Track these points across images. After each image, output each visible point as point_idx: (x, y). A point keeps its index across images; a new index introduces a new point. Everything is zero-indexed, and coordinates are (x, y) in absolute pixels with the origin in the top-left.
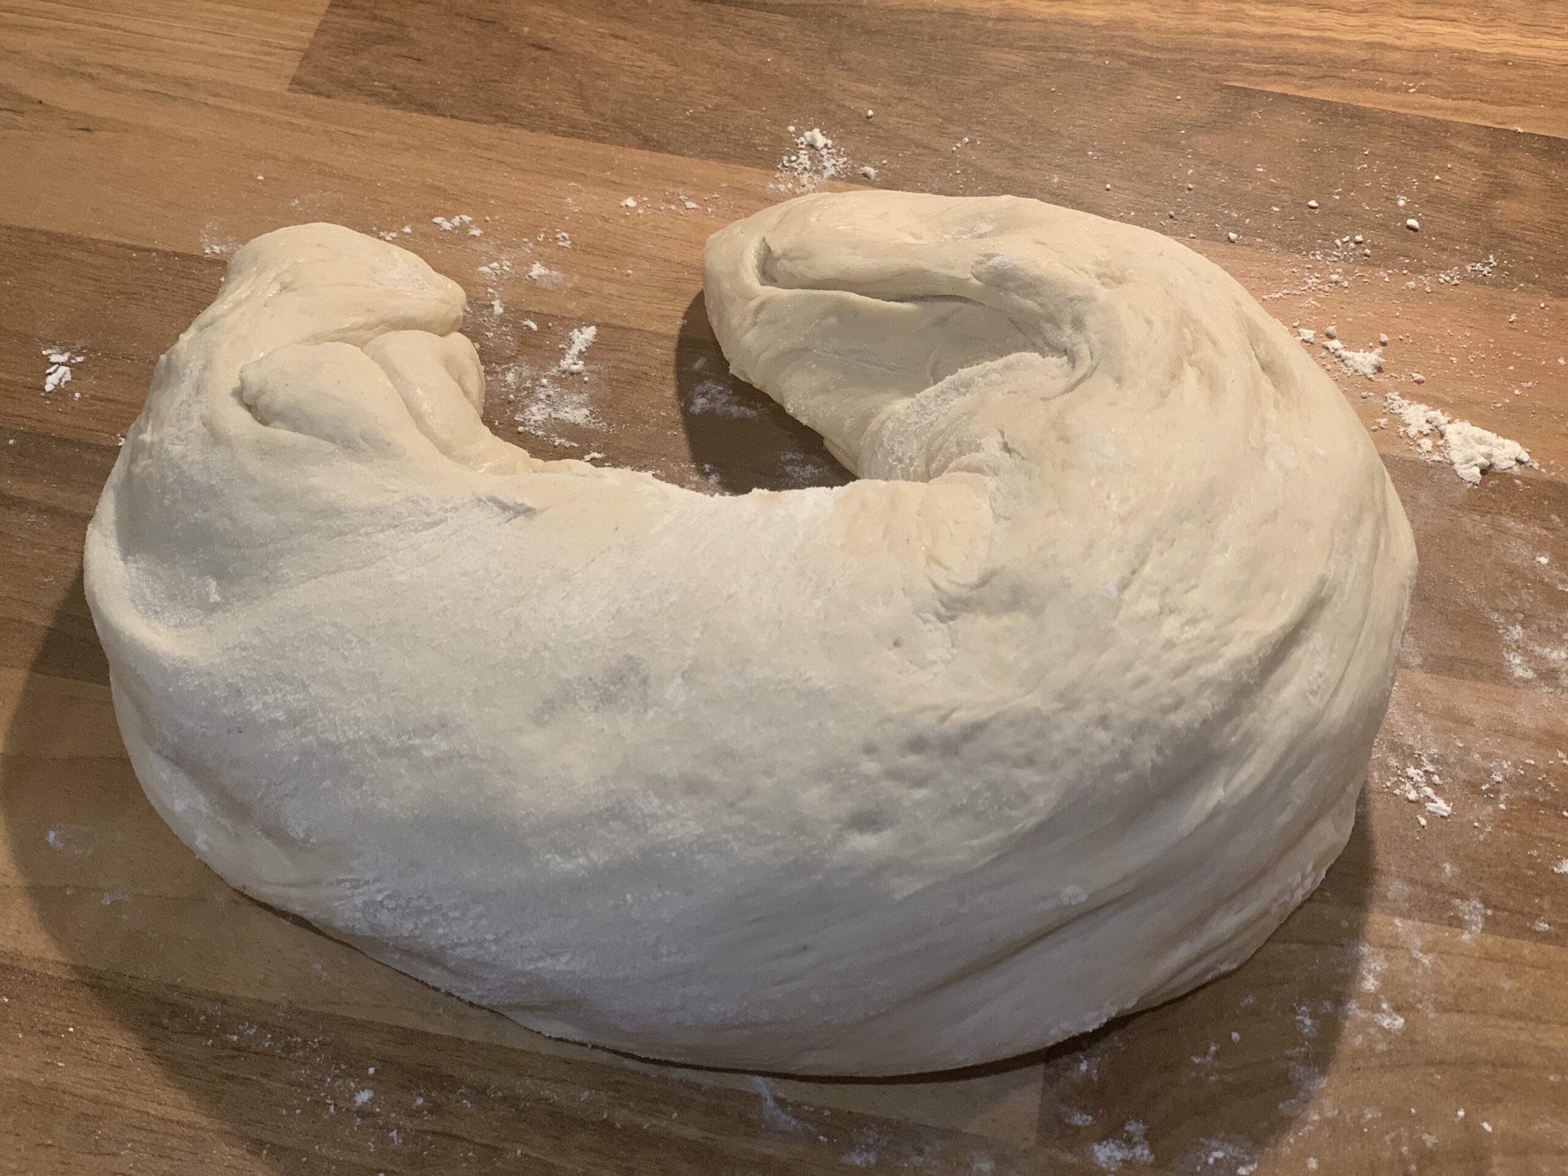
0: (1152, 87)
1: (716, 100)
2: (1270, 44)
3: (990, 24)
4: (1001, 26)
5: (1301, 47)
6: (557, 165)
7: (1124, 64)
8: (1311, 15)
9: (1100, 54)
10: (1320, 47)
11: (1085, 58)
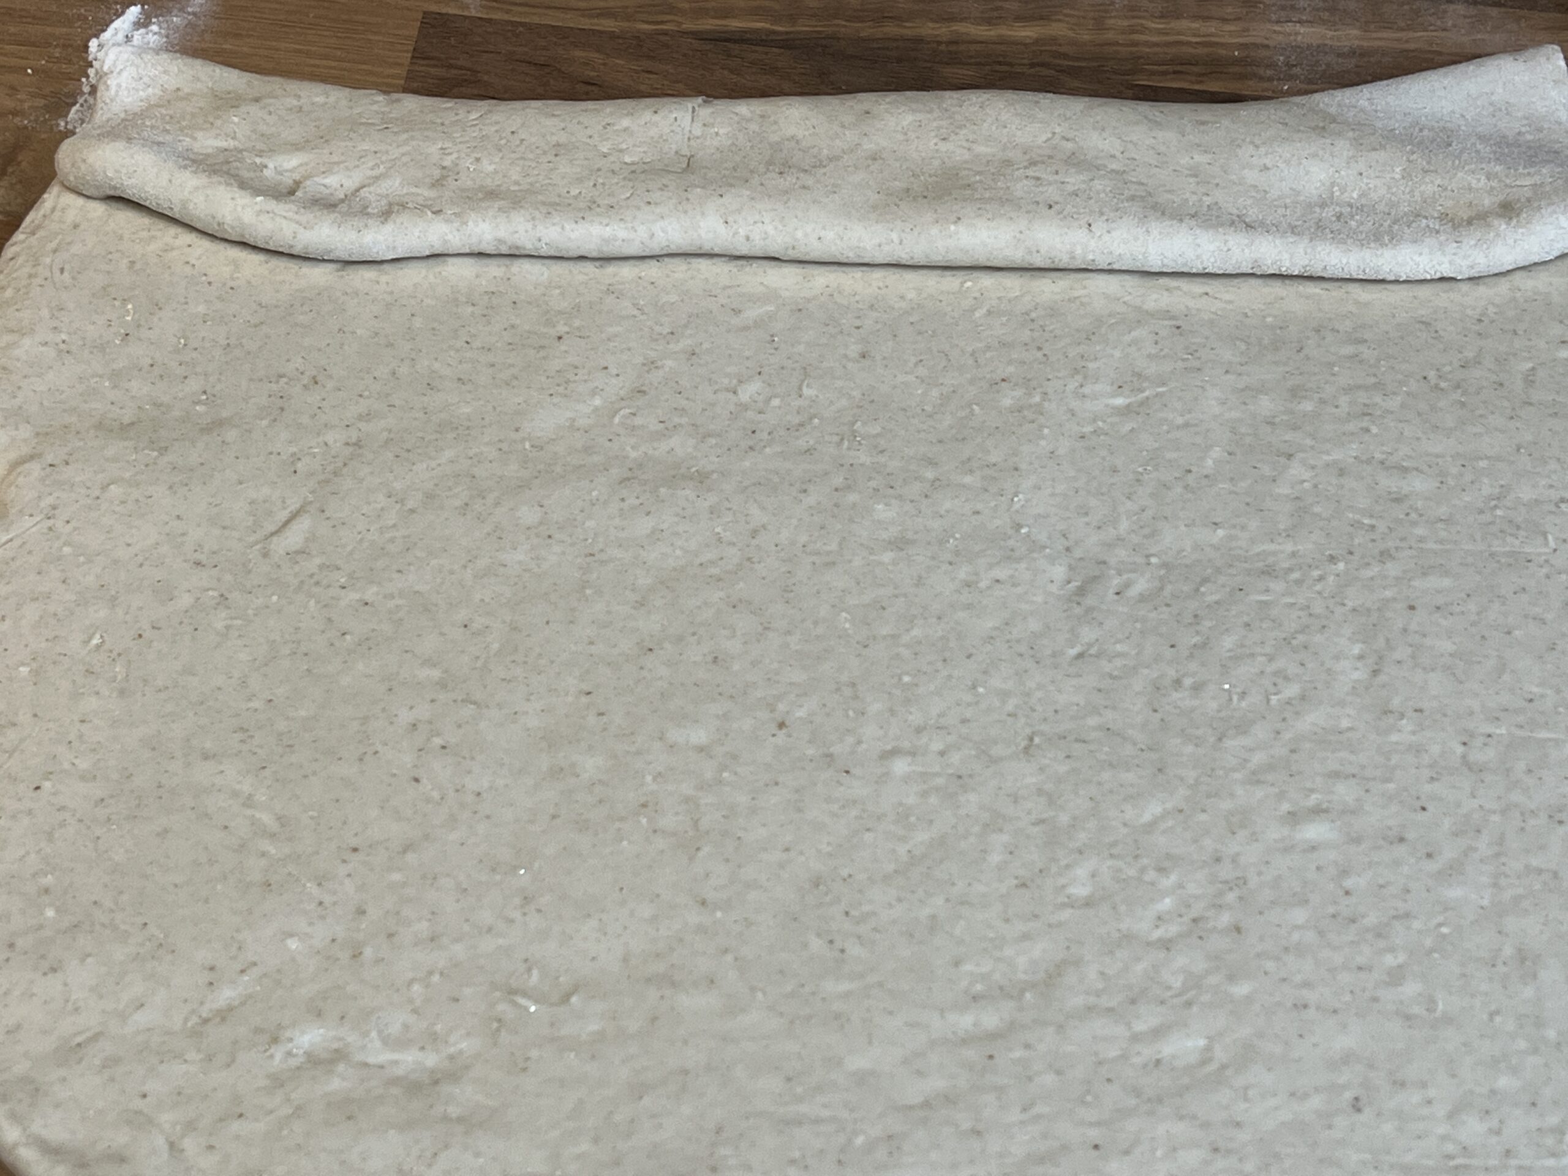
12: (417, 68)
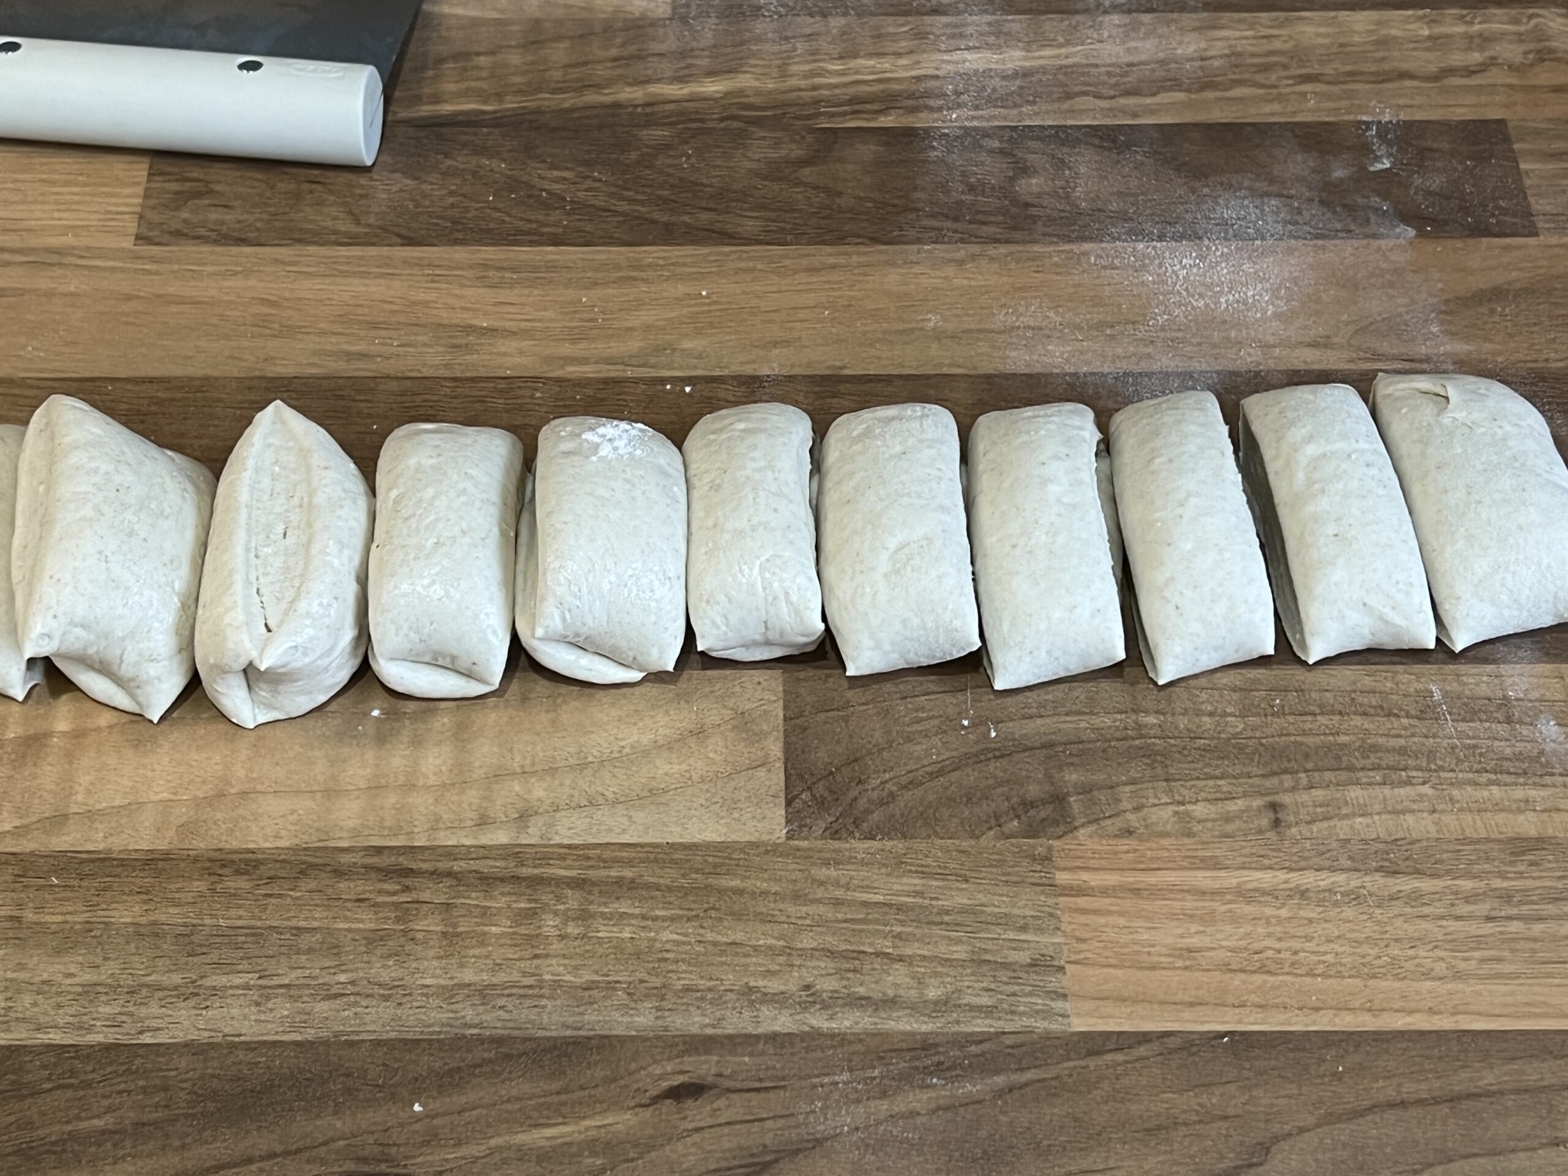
0: (764, 138)
1: (451, 200)
2: (844, 90)
3: (639, 110)
4: (648, 110)
5: (867, 88)
6: (346, 268)
7: (742, 125)
8: (871, 63)
9: (722, 120)
10: (881, 87)
11: (710, 125)
12: (153, 185)
